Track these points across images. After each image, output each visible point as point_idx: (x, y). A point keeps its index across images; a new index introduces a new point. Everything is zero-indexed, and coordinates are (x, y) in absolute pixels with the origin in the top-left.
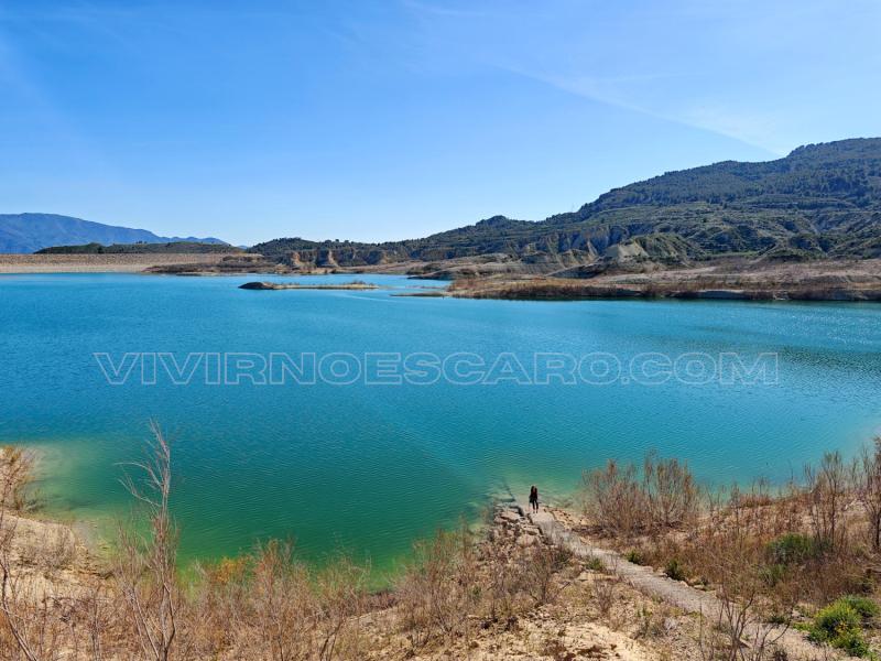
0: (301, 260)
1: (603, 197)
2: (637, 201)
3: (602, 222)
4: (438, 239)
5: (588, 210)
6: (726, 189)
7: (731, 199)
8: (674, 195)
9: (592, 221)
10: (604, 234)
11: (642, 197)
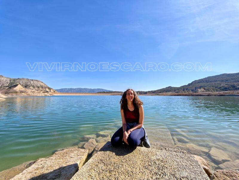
1: (193, 82)
2: (201, 82)
3: (193, 86)
4: (158, 90)
5: (189, 85)
6: (225, 79)
7: (227, 81)
8: (210, 81)
9: (191, 86)
10: (194, 88)
11: (202, 81)
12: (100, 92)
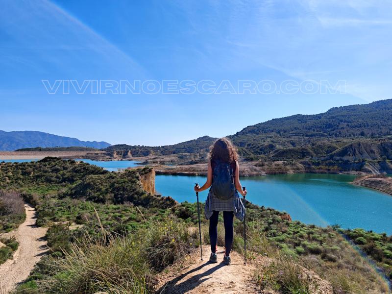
0: (117, 154)
12: (40, 150)
